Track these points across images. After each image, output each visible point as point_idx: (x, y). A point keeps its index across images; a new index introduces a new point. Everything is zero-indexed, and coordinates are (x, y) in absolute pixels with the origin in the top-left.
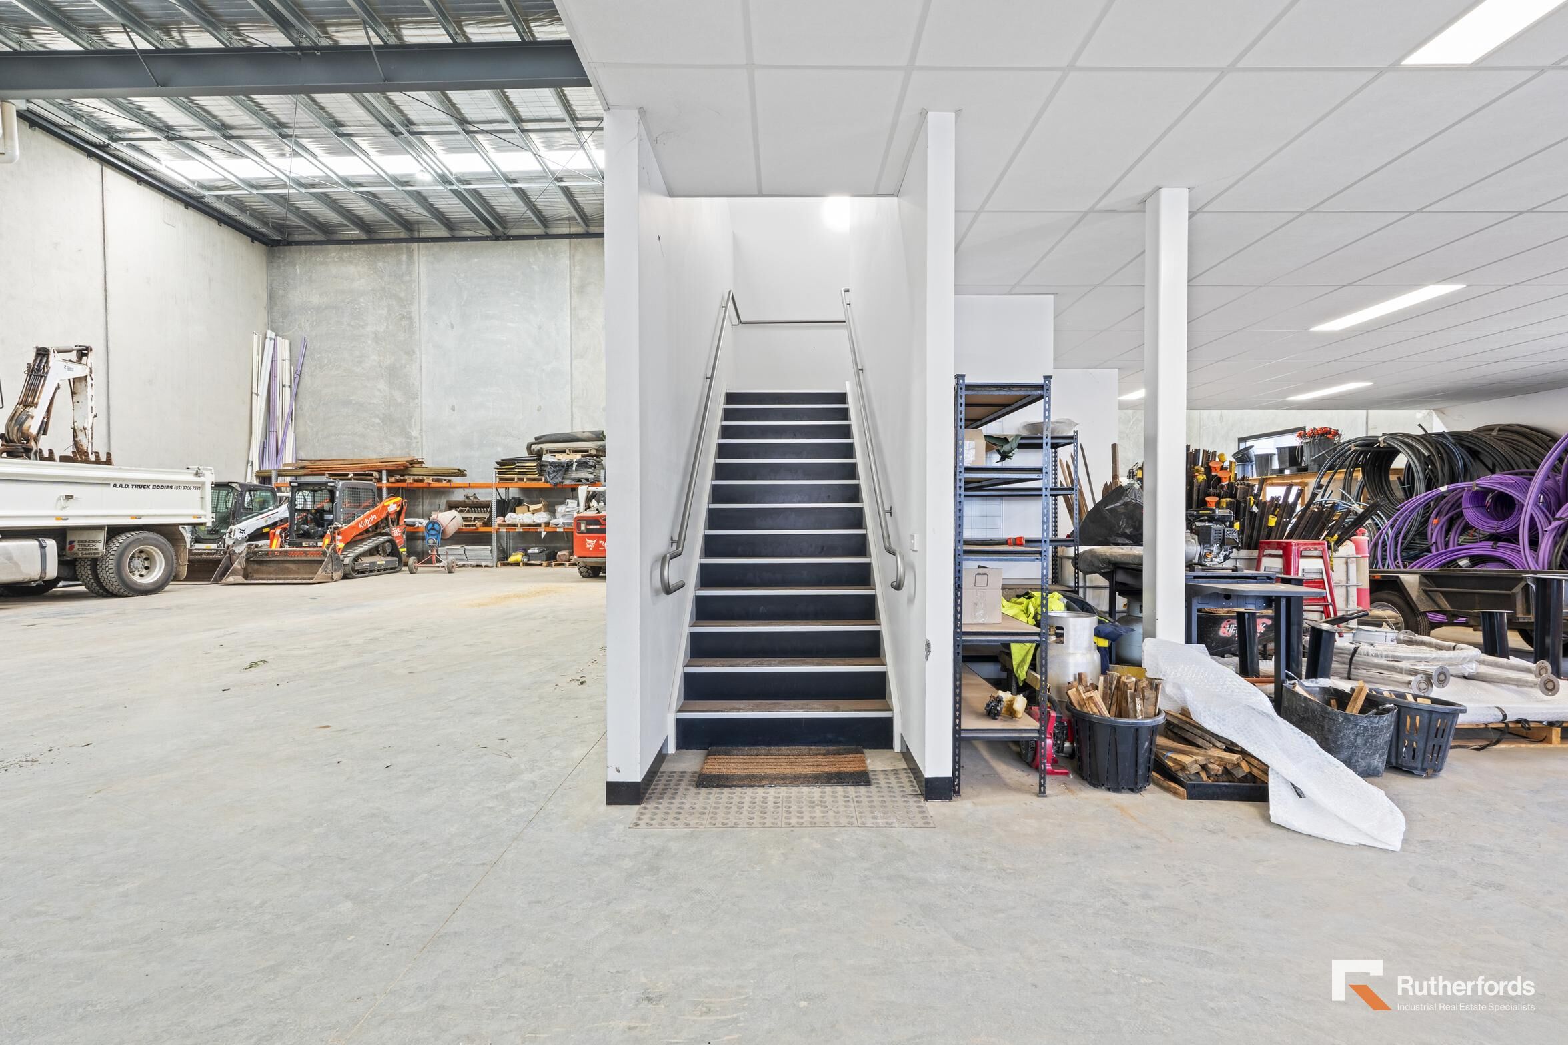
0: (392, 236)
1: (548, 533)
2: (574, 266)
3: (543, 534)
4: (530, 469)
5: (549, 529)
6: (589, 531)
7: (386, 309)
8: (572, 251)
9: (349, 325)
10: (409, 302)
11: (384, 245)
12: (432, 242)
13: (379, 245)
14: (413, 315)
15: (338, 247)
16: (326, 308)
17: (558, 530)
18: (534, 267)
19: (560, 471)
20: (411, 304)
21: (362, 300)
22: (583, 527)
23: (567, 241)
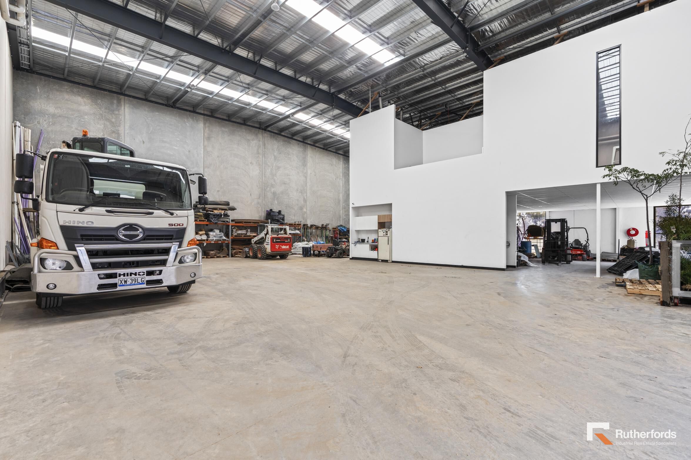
0: (108, 88)
1: (207, 244)
2: (206, 128)
3: (205, 244)
4: (200, 215)
5: (208, 242)
6: (277, 242)
7: (103, 126)
8: (205, 122)
9: (77, 129)
10: (118, 125)
11: (102, 92)
12: (132, 98)
13: (100, 91)
14: (120, 132)
15: (71, 84)
16: (60, 116)
17: (212, 242)
18: (187, 124)
19: (216, 217)
20: (119, 126)
21: (86, 117)
22: (275, 241)
23: (203, 116)
